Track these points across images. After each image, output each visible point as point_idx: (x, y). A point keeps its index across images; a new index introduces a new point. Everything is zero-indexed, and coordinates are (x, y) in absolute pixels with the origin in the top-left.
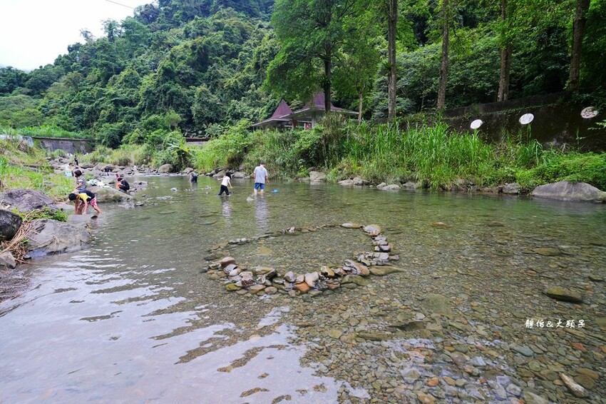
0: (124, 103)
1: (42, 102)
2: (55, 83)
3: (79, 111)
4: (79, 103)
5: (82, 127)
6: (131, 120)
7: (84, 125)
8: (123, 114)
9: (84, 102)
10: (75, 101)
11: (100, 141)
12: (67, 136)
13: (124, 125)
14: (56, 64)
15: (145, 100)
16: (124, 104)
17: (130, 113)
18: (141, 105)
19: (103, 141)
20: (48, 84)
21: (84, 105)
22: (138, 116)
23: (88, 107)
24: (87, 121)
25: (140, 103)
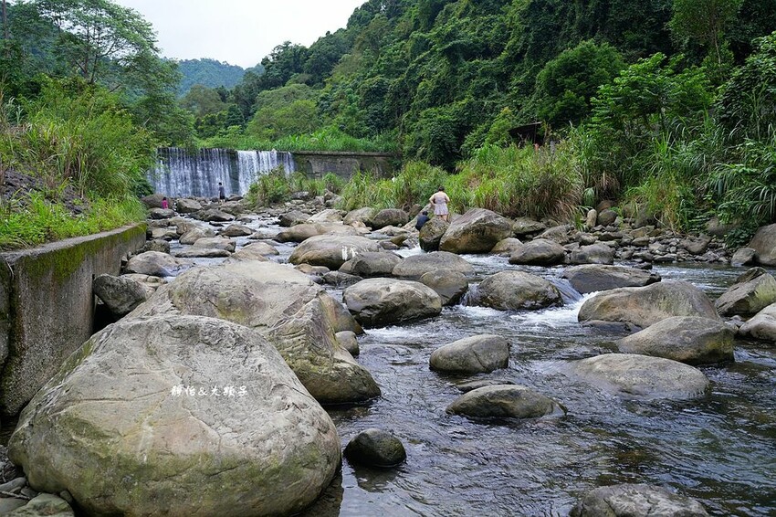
0: (470, 52)
1: (322, 93)
2: (345, 56)
3: (376, 93)
4: (378, 78)
5: (380, 128)
6: (485, 91)
7: (383, 123)
8: (468, 80)
9: (388, 76)
10: (372, 76)
11: (412, 153)
12: (351, 147)
13: (470, 105)
14: (351, 23)
15: (527, 30)
16: (471, 56)
17: (484, 74)
18: (512, 48)
19: (421, 149)
20: (335, 60)
21: (386, 80)
22: (503, 79)
23: (393, 82)
24: (390, 114)
25: (510, 43)
